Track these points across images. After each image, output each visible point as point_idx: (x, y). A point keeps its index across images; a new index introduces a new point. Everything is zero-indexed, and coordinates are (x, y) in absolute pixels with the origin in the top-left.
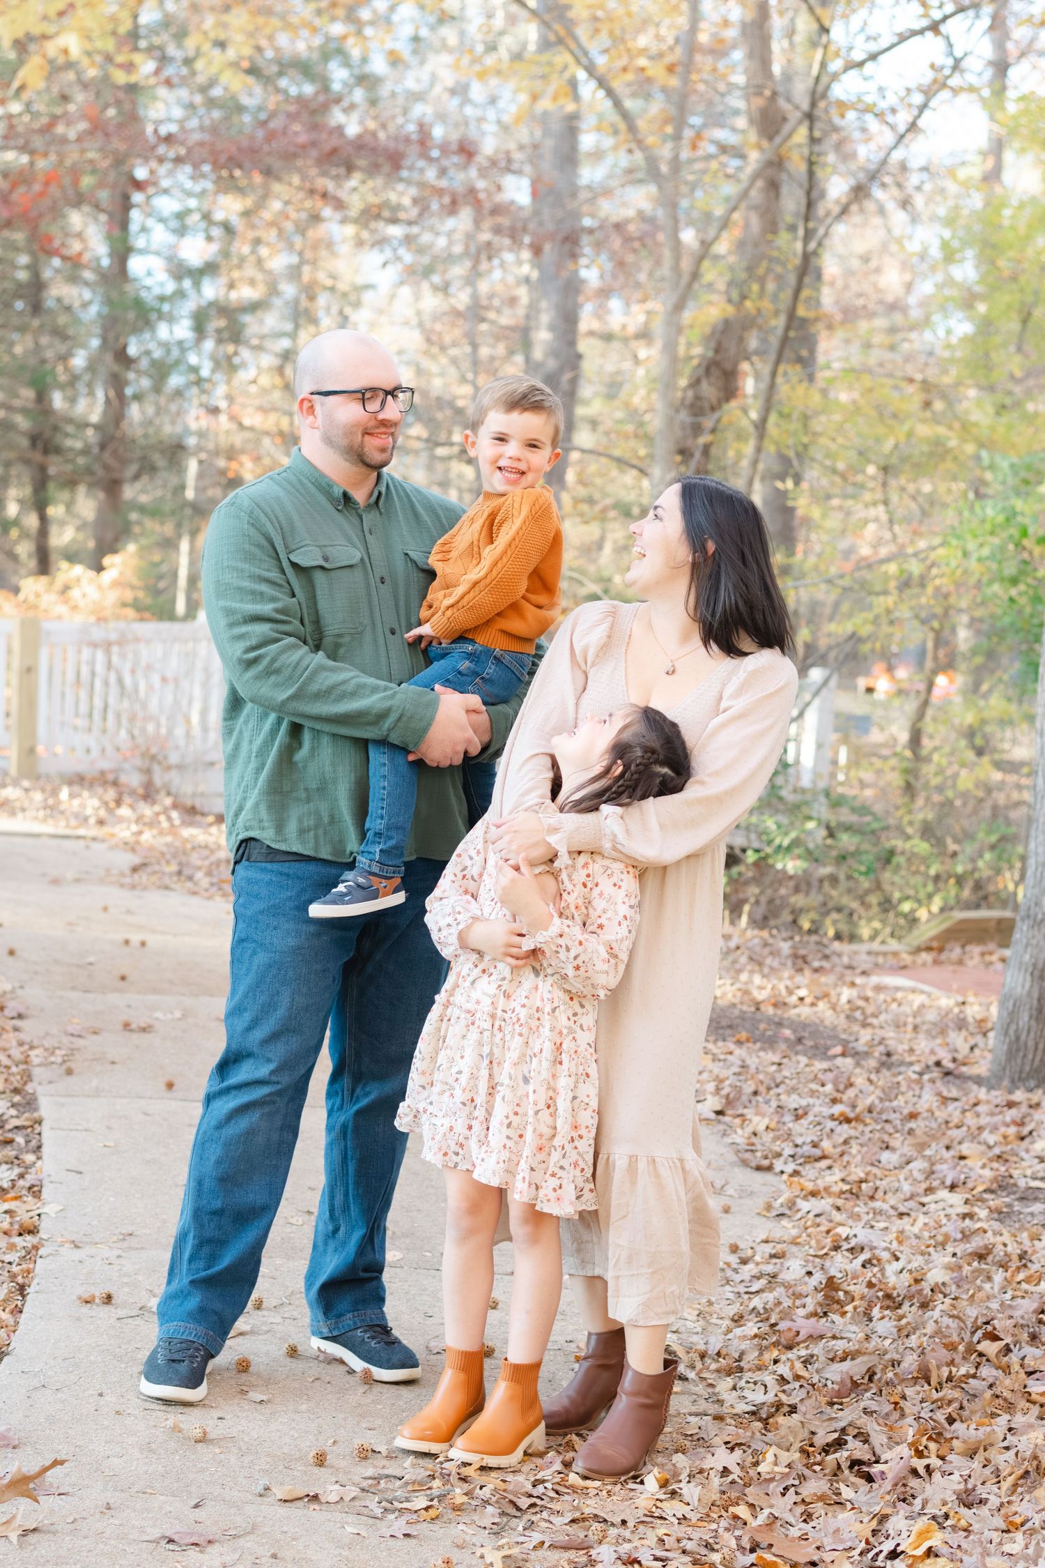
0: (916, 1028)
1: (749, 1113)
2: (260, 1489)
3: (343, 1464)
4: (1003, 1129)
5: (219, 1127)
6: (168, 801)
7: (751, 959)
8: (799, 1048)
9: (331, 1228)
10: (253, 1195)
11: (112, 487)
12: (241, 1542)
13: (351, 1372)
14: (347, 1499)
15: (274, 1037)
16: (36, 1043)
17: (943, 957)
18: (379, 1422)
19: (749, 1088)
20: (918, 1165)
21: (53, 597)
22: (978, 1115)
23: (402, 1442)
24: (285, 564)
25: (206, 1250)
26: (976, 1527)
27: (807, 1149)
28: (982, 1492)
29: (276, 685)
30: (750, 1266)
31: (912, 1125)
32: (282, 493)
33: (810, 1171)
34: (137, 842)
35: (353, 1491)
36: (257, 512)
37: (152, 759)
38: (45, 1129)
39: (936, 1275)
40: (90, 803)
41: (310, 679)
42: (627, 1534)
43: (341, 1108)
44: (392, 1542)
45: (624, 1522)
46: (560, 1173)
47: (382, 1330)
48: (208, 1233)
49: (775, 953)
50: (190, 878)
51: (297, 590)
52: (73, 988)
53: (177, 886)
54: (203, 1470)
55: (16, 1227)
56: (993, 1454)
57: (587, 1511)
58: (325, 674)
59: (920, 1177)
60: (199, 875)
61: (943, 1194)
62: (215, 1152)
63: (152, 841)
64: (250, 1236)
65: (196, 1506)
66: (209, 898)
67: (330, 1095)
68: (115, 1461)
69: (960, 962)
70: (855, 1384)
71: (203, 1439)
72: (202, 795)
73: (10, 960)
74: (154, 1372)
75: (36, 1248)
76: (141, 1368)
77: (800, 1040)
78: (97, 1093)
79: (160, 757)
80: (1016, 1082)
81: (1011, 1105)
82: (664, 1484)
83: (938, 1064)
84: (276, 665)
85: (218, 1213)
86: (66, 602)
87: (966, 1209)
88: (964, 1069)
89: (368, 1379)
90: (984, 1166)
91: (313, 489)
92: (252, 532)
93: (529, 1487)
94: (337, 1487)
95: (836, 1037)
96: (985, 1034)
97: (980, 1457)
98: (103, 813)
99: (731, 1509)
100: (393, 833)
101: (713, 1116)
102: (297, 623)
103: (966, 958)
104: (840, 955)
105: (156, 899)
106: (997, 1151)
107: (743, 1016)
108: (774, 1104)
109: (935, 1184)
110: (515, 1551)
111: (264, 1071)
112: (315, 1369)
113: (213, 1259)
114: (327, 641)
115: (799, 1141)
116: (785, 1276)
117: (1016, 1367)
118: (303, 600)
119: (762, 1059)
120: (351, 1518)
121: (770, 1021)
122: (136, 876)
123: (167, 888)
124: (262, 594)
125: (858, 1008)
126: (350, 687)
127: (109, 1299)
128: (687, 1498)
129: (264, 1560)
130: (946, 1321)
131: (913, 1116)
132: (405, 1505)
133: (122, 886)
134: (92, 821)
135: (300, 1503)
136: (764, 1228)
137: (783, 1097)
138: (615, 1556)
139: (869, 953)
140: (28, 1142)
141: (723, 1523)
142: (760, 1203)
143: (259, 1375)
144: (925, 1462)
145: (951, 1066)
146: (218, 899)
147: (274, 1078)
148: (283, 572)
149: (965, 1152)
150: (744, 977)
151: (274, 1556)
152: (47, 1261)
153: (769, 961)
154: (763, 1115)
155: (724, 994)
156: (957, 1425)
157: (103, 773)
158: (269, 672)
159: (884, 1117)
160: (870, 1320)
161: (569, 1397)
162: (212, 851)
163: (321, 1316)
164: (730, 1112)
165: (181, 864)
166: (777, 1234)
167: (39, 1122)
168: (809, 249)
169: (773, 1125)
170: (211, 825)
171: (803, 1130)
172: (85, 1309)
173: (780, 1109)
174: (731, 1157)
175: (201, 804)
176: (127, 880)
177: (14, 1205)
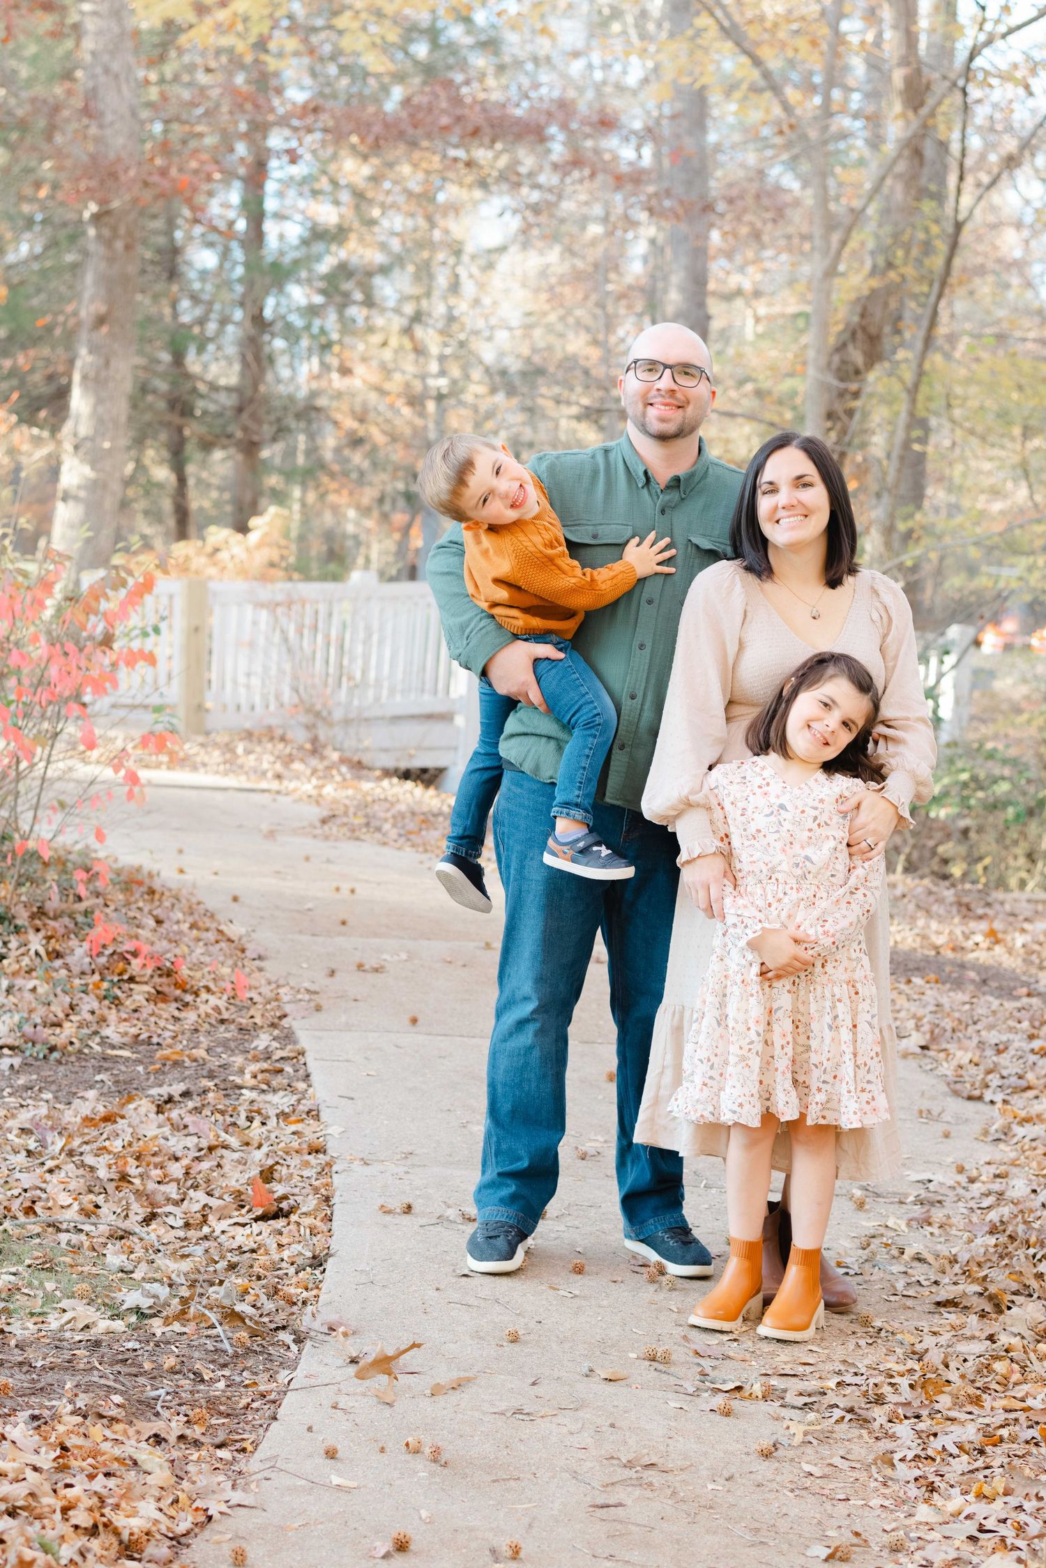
1: (952, 1047)
2: (585, 1370)
6: (335, 756)
7: (918, 906)
8: (986, 989)
11: (250, 448)
12: (581, 1414)
16: (281, 982)
19: (948, 1024)
21: (203, 560)
23: (695, 1320)
27: (1013, 1080)
30: (977, 1185)
33: (1018, 1101)
34: (320, 795)
37: (316, 716)
38: (309, 1058)
40: (265, 757)
44: (712, 1415)
46: (869, 1087)
47: (683, 1231)
49: (940, 901)
50: (378, 829)
52: (301, 932)
53: (367, 837)
55: (305, 1146)
60: (387, 827)
63: (333, 794)
65: (534, 1384)
66: (399, 849)
68: (451, 1346)
72: (367, 749)
73: (235, 905)
74: (476, 1250)
75: (329, 1165)
77: (984, 982)
78: (348, 1027)
79: (324, 714)
86: (215, 564)
95: (1016, 979)
98: (279, 767)
101: (919, 1050)
104: (1002, 903)
105: (351, 849)
107: (926, 959)
108: (975, 1040)
110: (823, 1424)
115: (1005, 1073)
116: (1010, 1194)
119: (955, 999)
120: (671, 1395)
121: (952, 963)
122: (326, 827)
123: (358, 839)
125: (1033, 952)
127: (409, 1208)
129: (604, 1429)
132: (716, 1385)
133: (315, 836)
134: (270, 775)
135: (622, 1383)
136: (986, 1152)
137: (983, 1033)
138: (913, 1433)
139: (1029, 901)
140: (296, 1071)
142: (977, 1129)
146: (408, 849)
150: (921, 922)
151: (612, 1426)
152: (343, 1176)
153: (935, 908)
154: (966, 1050)
155: (904, 939)
157: (270, 729)
162: (392, 804)
164: (934, 1047)
165: (366, 816)
166: (998, 1157)
167: (302, 1053)
168: (961, 217)
169: (976, 1059)
170: (379, 779)
171: (1007, 1063)
172: (388, 1218)
173: (981, 1044)
174: (945, 1088)
175: (366, 759)
176: (318, 831)
177: (298, 1127)
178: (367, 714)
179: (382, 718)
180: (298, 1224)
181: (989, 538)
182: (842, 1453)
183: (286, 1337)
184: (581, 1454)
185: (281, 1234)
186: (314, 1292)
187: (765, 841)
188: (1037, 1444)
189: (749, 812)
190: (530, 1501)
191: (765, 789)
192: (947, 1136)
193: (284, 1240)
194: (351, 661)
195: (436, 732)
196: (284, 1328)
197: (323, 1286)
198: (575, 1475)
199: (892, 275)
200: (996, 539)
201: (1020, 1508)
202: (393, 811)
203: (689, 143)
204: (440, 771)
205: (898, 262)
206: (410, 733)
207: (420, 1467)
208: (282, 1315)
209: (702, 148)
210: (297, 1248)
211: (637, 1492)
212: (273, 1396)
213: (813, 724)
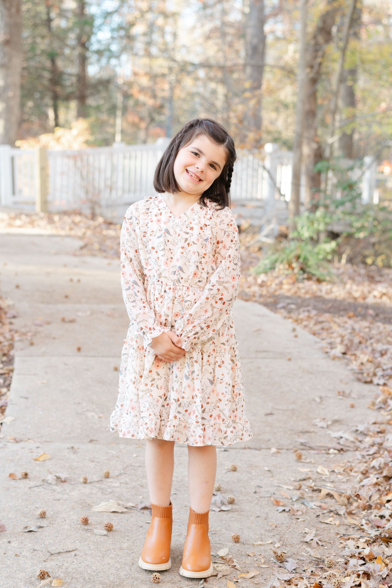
1: (358, 353)
6: (101, 220)
7: (349, 278)
8: (377, 319)
16: (18, 330)
19: (356, 340)
27: (389, 371)
33: (391, 384)
34: (84, 236)
37: (95, 203)
38: (14, 374)
40: (67, 222)
52: (42, 302)
53: (98, 255)
73: (16, 289)
77: (377, 315)
78: (43, 354)
101: (341, 355)
107: (350, 304)
108: (370, 349)
115: (385, 367)
119: (362, 325)
121: (362, 305)
122: (82, 251)
123: (94, 255)
133: (75, 255)
136: (373, 416)
137: (374, 345)
140: (5, 382)
142: (369, 401)
150: (348, 286)
153: (357, 278)
154: (365, 354)
157: (75, 209)
164: (349, 353)
166: (380, 419)
167: (12, 371)
169: (371, 359)
171: (386, 362)
172: (12, 482)
173: (373, 351)
174: (352, 377)
187: (157, 255)
189: (148, 235)
191: (159, 217)
192: (352, 406)
213: (189, 169)
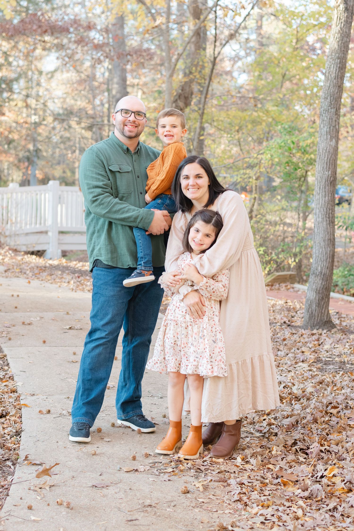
0: (274, 311)
2: (118, 469)
3: (141, 459)
4: (313, 342)
5: (90, 352)
6: (7, 248)
9: (124, 384)
10: (101, 374)
12: (119, 485)
13: (133, 430)
14: (146, 470)
15: (107, 324)
17: (273, 288)
18: (147, 445)
20: (290, 355)
22: (304, 338)
23: (158, 451)
24: (107, 170)
25: (86, 392)
26: (345, 467)
28: (344, 456)
29: (103, 208)
31: (285, 342)
32: (107, 147)
34: (4, 262)
35: (148, 468)
36: (99, 152)
37: (0, 234)
38: (8, 357)
39: (309, 389)
41: (113, 206)
42: (236, 475)
43: (128, 345)
44: (165, 483)
45: (234, 472)
47: (142, 416)
48: (87, 387)
51: (111, 179)
53: (21, 276)
54: (98, 464)
55: (9, 390)
56: (344, 444)
57: (222, 469)
58: (118, 205)
59: (292, 359)
60: (28, 272)
61: (301, 364)
62: (88, 361)
63: (8, 261)
64: (100, 387)
65: (101, 475)
66: (33, 280)
67: (123, 341)
68: (69, 462)
69: (279, 289)
70: (293, 425)
71: (95, 454)
72: (18, 245)
74: (73, 433)
75: (19, 397)
76: (69, 433)
78: (21, 346)
79: (3, 233)
80: (313, 327)
81: (313, 334)
82: (243, 460)
83: (285, 322)
84: (103, 202)
85: (89, 380)
87: (309, 368)
88: (293, 324)
89: (140, 432)
90: (310, 354)
91: (117, 146)
92: (97, 159)
93: (202, 463)
94: (142, 466)
96: (296, 312)
97: (340, 445)
99: (267, 466)
100: (146, 256)
102: (110, 189)
103: (280, 288)
105: (15, 281)
106: (313, 349)
109: (298, 361)
110: (205, 483)
111: (103, 334)
112: (122, 430)
113: (88, 395)
114: (120, 195)
117: (343, 417)
118: (112, 182)
120: (150, 476)
122: (7, 273)
123: (18, 277)
124: (99, 179)
126: (126, 209)
127: (49, 411)
128: (252, 463)
129: (127, 490)
130: (317, 404)
131: (284, 340)
132: (165, 471)
133: (3, 277)
135: (132, 472)
138: (236, 482)
140: (4, 363)
141: (265, 471)
143: (104, 433)
144: (324, 448)
145: (289, 323)
146: (36, 280)
147: (107, 337)
148: (106, 172)
149: (304, 350)
151: (130, 489)
152: (24, 401)
156: (329, 436)
158: (100, 204)
159: (276, 340)
160: (292, 405)
161: (207, 434)
162: (29, 264)
163: (121, 413)
165: (21, 269)
167: (5, 356)
168: (216, 56)
170: (24, 255)
172: (42, 416)
175: (19, 248)
176: (4, 275)
177: (7, 383)
178: (17, 233)
179: (23, 234)
180: (10, 420)
181: (229, 165)
182: (213, 493)
183: (9, 463)
184: (120, 501)
185: (4, 424)
186: (17, 445)
188: (280, 485)
190: (104, 520)
193: (5, 426)
194: (12, 215)
195: (42, 238)
196: (8, 459)
197: (21, 443)
198: (119, 509)
199: (191, 76)
200: (231, 165)
201: (278, 510)
202: (30, 266)
203: (119, 32)
204: (44, 251)
205: (193, 71)
206: (33, 239)
207: (63, 510)
208: (7, 455)
209: (123, 34)
210: (10, 429)
211: (142, 514)
212: (6, 487)
213: (194, 239)
